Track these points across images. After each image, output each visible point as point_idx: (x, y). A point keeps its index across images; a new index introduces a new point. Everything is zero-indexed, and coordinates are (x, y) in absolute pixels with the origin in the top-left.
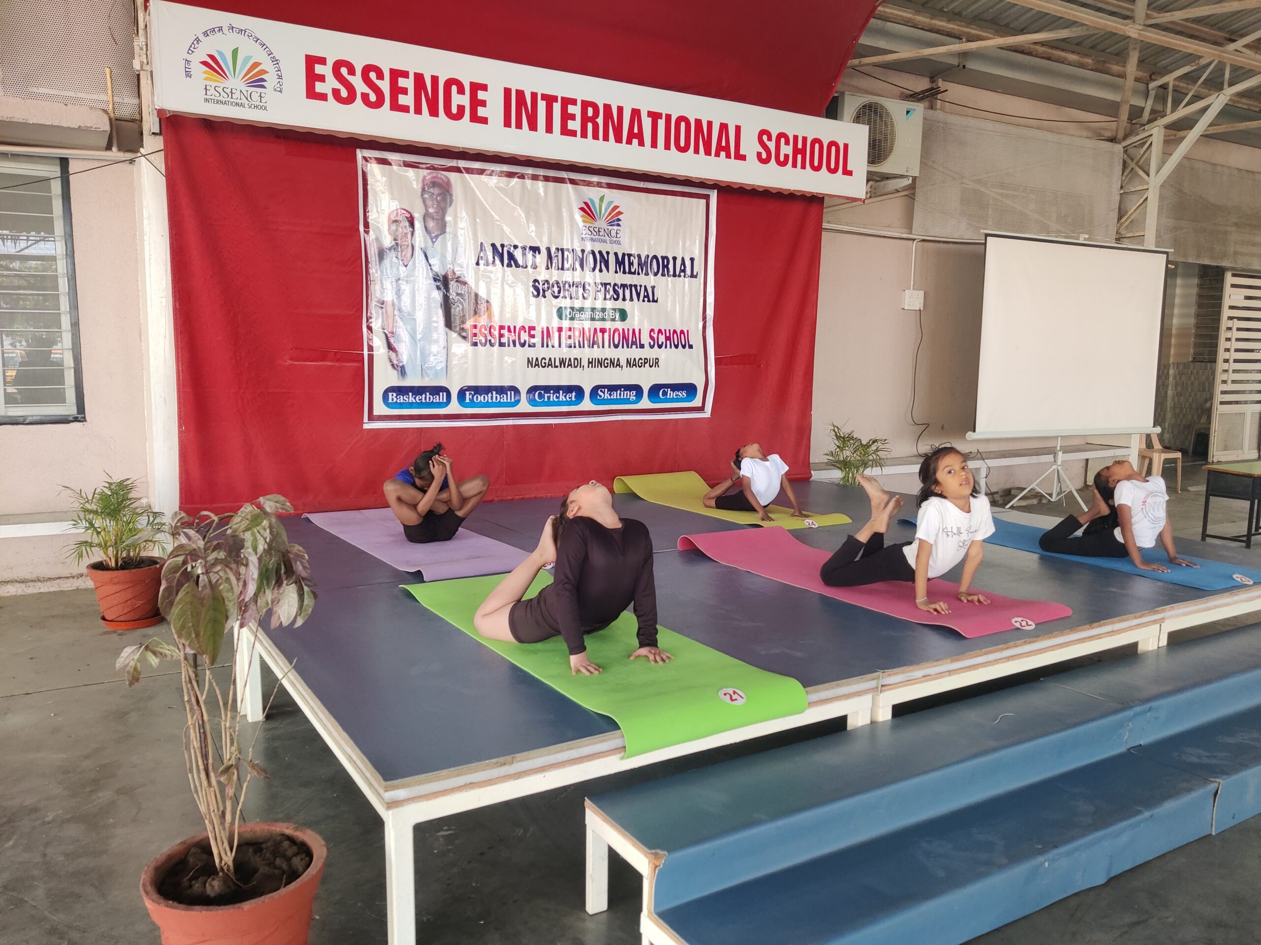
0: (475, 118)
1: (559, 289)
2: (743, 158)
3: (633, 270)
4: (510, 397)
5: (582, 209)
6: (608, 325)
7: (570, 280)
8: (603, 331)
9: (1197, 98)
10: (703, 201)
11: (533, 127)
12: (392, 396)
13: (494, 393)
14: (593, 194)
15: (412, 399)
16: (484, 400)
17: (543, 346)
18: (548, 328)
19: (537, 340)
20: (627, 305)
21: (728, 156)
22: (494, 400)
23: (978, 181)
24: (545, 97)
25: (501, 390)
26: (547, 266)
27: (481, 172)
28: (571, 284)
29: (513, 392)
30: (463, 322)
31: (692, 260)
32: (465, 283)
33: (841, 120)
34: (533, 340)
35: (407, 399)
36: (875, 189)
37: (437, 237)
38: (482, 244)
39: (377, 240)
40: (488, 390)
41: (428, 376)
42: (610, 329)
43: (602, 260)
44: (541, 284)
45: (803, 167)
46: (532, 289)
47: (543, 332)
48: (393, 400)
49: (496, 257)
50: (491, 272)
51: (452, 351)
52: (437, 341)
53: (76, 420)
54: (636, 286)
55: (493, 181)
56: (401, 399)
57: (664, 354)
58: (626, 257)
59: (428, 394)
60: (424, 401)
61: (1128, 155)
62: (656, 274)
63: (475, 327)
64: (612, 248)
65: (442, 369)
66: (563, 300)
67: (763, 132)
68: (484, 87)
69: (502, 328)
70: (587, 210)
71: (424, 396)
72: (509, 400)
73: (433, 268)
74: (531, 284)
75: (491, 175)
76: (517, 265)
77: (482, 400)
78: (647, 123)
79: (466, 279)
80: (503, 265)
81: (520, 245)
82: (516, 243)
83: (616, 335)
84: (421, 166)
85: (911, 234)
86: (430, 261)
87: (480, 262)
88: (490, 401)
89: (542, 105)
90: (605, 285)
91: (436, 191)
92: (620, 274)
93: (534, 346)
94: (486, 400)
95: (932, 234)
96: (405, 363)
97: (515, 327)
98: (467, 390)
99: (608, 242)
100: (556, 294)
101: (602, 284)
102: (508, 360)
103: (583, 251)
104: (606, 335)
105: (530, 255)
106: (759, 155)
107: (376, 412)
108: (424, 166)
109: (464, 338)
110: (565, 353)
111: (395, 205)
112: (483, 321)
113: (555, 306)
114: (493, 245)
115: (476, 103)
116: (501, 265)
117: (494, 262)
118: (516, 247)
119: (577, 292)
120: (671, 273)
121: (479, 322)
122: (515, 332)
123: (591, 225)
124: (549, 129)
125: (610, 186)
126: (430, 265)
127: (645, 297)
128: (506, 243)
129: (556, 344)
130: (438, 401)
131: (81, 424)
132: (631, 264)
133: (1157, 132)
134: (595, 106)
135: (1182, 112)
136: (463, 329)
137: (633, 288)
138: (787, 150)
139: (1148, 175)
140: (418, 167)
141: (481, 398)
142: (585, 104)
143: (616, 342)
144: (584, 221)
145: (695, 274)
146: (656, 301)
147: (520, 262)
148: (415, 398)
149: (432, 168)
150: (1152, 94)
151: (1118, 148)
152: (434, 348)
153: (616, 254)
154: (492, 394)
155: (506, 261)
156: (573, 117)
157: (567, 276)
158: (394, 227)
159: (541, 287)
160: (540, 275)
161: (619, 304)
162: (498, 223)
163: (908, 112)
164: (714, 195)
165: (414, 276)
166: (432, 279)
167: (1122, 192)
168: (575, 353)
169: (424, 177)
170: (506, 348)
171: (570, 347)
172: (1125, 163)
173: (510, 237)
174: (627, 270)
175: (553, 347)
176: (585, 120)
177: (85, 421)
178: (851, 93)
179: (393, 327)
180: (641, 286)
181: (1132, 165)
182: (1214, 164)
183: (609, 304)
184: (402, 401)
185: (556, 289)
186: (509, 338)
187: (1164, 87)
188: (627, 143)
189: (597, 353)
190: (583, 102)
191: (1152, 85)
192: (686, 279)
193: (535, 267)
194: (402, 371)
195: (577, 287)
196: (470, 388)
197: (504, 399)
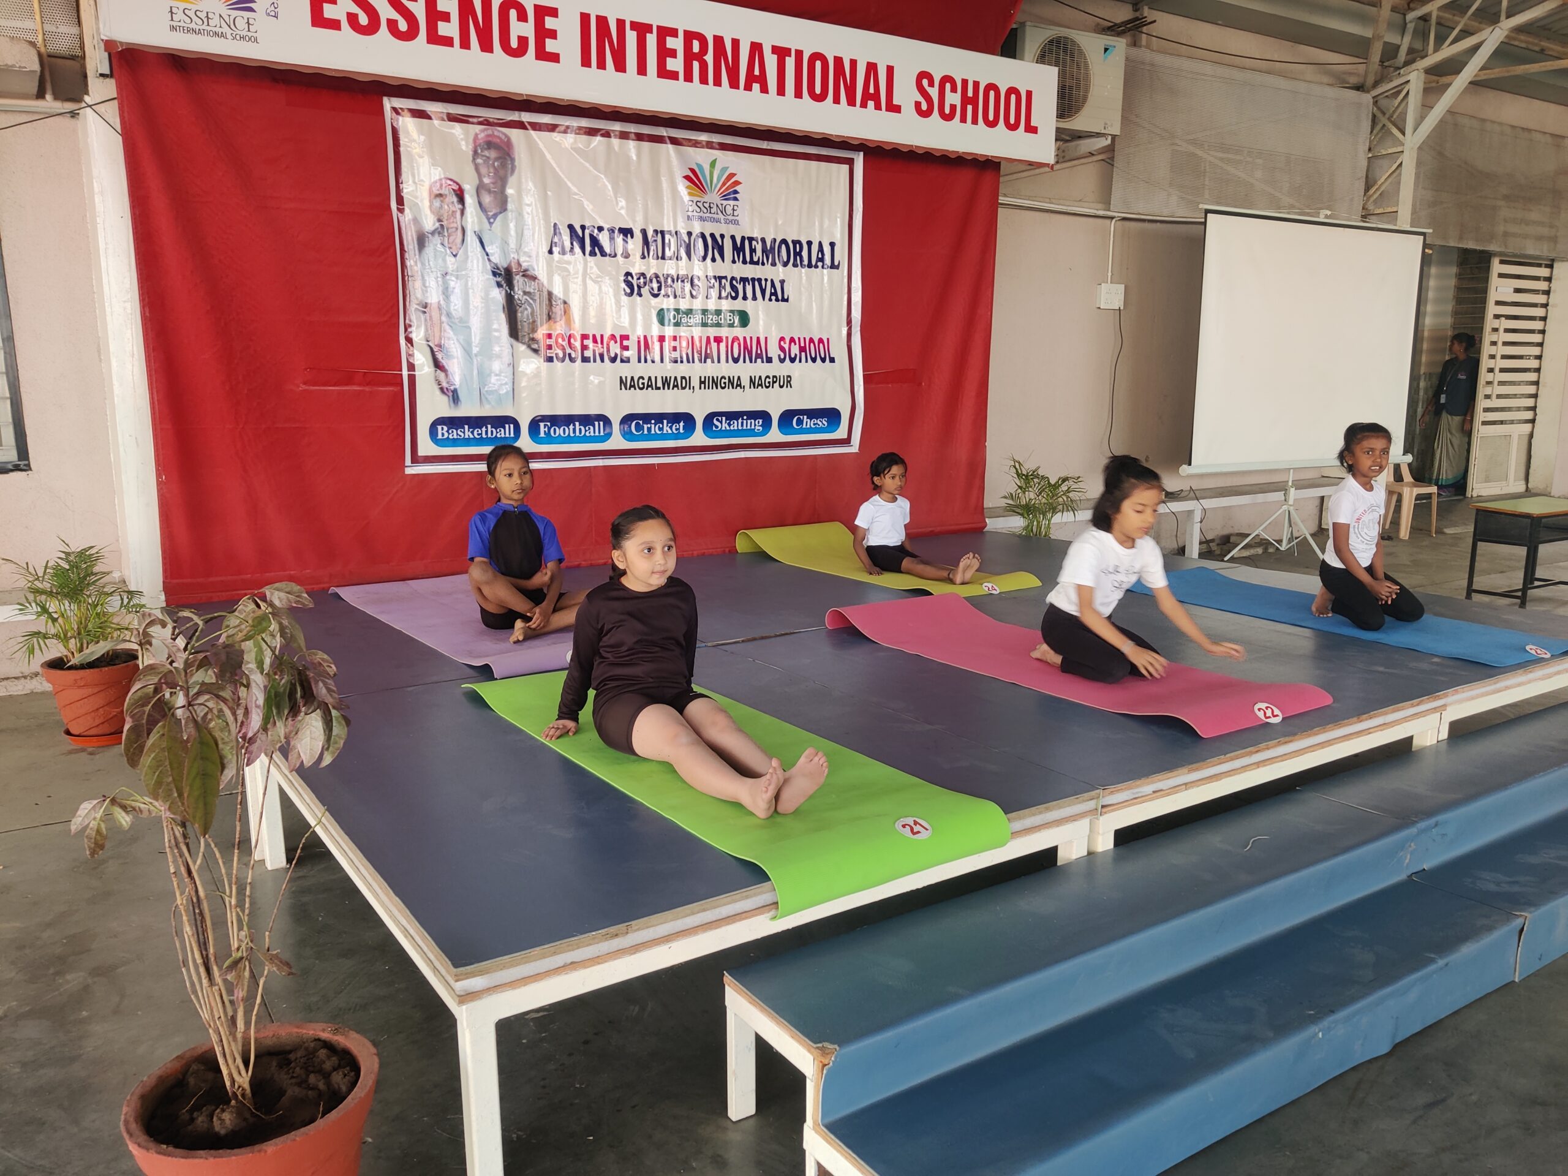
0: (543, 55)
1: (659, 285)
2: (897, 109)
3: (755, 259)
4: (598, 429)
5: (687, 178)
6: (724, 332)
7: (673, 272)
8: (718, 340)
9: (1466, 33)
10: (846, 167)
11: (620, 67)
12: (442, 431)
13: (577, 424)
14: (701, 157)
15: (468, 434)
16: (564, 433)
17: (639, 361)
18: (645, 337)
19: (631, 353)
20: (749, 306)
21: (878, 107)
22: (578, 433)
23: (1194, 142)
24: (635, 26)
25: (587, 420)
26: (643, 253)
27: (552, 128)
28: (675, 278)
29: (601, 423)
30: (534, 330)
31: (832, 245)
32: (534, 278)
33: (1022, 59)
34: (626, 354)
35: (462, 434)
36: (1063, 151)
37: (495, 216)
38: (555, 225)
39: (416, 220)
40: (568, 420)
41: (489, 402)
42: (727, 338)
43: (714, 246)
44: (635, 278)
45: (975, 121)
46: (623, 285)
47: (639, 342)
48: (443, 435)
49: (575, 243)
50: (569, 263)
51: (520, 369)
52: (499, 356)
53: (17, 468)
54: (759, 280)
55: (569, 139)
56: (454, 434)
57: (799, 371)
58: (747, 242)
59: (489, 426)
60: (484, 436)
61: (1379, 109)
62: (785, 264)
63: (550, 336)
64: (728, 230)
65: (507, 392)
66: (665, 299)
67: (923, 75)
68: (553, 12)
69: (584, 337)
70: (694, 179)
71: (484, 429)
72: (597, 434)
73: (492, 258)
74: (622, 278)
75: (565, 132)
76: (603, 254)
77: (562, 434)
78: (771, 61)
79: (536, 274)
80: (584, 254)
81: (606, 226)
82: (601, 224)
83: (736, 345)
84: (471, 120)
85: (1109, 210)
86: (487, 249)
87: (554, 249)
88: (572, 435)
89: (631, 37)
90: (720, 279)
91: (493, 154)
92: (739, 264)
93: (628, 361)
94: (567, 434)
95: (1136, 212)
96: (457, 387)
97: (602, 336)
98: (541, 421)
99: (722, 221)
100: (656, 292)
101: (715, 277)
102: (594, 380)
103: (690, 234)
104: (723, 345)
105: (619, 239)
106: (918, 105)
107: (422, 452)
108: (475, 120)
109: (536, 351)
110: (670, 370)
111: (437, 174)
112: (559, 328)
113: (654, 308)
114: (571, 227)
115: (544, 34)
116: (581, 254)
117: (572, 249)
118: (600, 229)
119: (683, 289)
120: (806, 262)
121: (555, 330)
122: (602, 343)
123: (699, 199)
124: (642, 70)
125: (723, 147)
126: (487, 255)
127: (772, 294)
128: (587, 224)
129: (657, 358)
130: (503, 436)
131: (24, 473)
132: (753, 251)
133: (1415, 78)
134: (702, 39)
135: (1447, 51)
136: (533, 339)
137: (756, 283)
138: (953, 99)
139: (1404, 134)
140: (467, 122)
141: (560, 431)
142: (689, 36)
143: (736, 356)
144: (690, 194)
145: (836, 263)
146: (787, 300)
147: (607, 249)
148: (472, 433)
149: (486, 123)
150: (1411, 27)
151: (1367, 98)
152: (496, 366)
153: (733, 237)
154: (574, 425)
155: (588, 248)
156: (673, 53)
157: (670, 268)
158: (437, 203)
159: (635, 282)
160: (633, 265)
161: (739, 304)
162: (576, 197)
163: (1106, 50)
164: (859, 160)
165: (466, 269)
166: (491, 273)
167: (1370, 155)
168: (682, 370)
169: (476, 135)
170: (590, 365)
171: (676, 362)
172: (1374, 120)
173: (593, 215)
174: (748, 259)
175: (653, 362)
176: (689, 57)
177: (30, 469)
178: (1033, 24)
179: (441, 339)
180: (766, 280)
181: (1384, 120)
182: (1483, 120)
183: (726, 305)
184: (455, 437)
185: (655, 285)
186: (594, 351)
187: (1425, 19)
188: (745, 89)
189: (711, 369)
190: (686, 32)
191: (1411, 16)
192: (825, 271)
193: (627, 256)
194: (455, 397)
195: (683, 281)
196: (544, 418)
197: (591, 432)
